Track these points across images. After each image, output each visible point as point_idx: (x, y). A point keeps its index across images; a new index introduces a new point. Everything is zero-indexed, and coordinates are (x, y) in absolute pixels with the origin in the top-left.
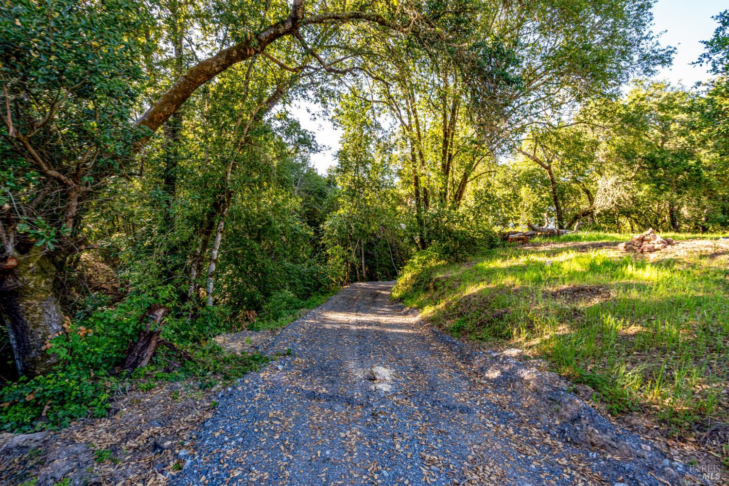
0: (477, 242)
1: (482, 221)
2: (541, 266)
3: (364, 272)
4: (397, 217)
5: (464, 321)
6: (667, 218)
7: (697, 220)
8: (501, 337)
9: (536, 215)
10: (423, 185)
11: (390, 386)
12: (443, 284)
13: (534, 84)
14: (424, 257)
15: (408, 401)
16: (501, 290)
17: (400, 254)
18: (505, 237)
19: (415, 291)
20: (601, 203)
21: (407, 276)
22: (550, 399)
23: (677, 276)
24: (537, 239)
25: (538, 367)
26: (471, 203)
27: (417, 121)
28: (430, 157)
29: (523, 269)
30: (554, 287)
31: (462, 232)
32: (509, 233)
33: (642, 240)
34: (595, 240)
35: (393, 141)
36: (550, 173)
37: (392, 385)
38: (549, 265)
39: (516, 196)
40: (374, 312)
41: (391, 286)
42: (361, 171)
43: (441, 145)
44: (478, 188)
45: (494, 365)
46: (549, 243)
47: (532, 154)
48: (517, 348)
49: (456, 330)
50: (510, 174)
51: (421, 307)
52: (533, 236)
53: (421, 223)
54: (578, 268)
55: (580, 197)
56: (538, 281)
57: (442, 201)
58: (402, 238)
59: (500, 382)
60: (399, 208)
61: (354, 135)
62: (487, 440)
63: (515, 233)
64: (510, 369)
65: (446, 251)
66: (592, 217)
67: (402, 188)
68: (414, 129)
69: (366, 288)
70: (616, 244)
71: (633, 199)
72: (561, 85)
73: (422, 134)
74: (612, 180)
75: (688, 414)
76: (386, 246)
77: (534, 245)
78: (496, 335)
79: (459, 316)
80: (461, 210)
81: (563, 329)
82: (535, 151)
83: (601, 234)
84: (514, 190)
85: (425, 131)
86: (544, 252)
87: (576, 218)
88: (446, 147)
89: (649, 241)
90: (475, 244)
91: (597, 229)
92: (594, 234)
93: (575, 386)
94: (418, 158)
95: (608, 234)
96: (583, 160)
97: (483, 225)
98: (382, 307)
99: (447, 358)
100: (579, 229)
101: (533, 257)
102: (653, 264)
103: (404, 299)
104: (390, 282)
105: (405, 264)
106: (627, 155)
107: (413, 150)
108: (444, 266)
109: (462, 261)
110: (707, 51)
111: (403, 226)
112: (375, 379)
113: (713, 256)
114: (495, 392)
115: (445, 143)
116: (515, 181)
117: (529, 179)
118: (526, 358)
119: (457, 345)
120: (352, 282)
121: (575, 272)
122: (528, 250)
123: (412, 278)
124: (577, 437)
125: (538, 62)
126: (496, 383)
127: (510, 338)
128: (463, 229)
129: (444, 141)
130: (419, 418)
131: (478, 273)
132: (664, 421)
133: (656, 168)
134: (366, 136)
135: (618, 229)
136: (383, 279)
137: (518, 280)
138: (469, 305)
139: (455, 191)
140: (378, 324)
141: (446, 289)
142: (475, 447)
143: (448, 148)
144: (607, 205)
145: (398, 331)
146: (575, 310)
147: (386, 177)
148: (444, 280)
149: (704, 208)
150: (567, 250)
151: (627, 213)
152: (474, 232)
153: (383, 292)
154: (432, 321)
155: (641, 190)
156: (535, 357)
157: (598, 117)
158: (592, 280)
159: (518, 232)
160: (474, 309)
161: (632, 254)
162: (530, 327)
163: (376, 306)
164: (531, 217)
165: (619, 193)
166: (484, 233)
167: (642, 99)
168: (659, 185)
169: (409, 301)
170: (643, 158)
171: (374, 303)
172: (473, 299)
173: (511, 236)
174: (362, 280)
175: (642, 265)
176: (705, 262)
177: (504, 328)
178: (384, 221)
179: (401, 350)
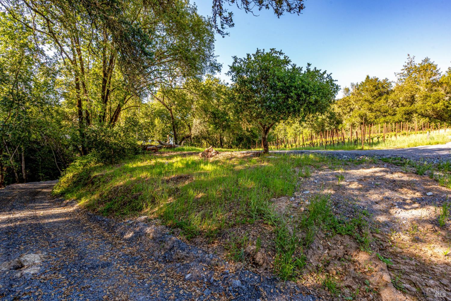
0: (126, 151)
1: (129, 137)
2: (162, 165)
3: (24, 175)
4: (62, 129)
5: (113, 204)
6: (219, 141)
7: (229, 143)
8: (136, 210)
9: (164, 136)
10: (84, 108)
11: (39, 268)
12: (99, 179)
13: (163, 60)
14: (85, 161)
15: (57, 274)
16: (139, 180)
17: (64, 159)
18: (145, 148)
19: (75, 187)
20: (194, 132)
21: (70, 175)
22: (160, 241)
23: (218, 168)
24: (163, 150)
25: (156, 224)
26: (122, 125)
27: (81, 59)
28: (92, 88)
29: (153, 167)
30: (168, 176)
31: (115, 144)
32: (147, 146)
33: (208, 151)
34: (190, 151)
35: (57, 68)
36: (171, 113)
37: (41, 266)
38: (166, 165)
39: (152, 123)
40: (32, 208)
41: (53, 184)
42: (21, 86)
43: (101, 81)
44: (129, 116)
45: (130, 229)
46: (169, 152)
47: (162, 100)
48: (145, 215)
49: (106, 211)
50: (150, 110)
51: (79, 198)
52: (161, 148)
53: (83, 135)
54: (180, 165)
55: (185, 128)
56: (160, 174)
57: (100, 121)
58: (67, 147)
59: (133, 239)
60: (63, 123)
61: (12, 53)
62: (119, 280)
63: (151, 145)
64: (140, 229)
65: (103, 156)
66: (191, 139)
67: (68, 107)
68: (79, 64)
69: (24, 189)
70: (198, 153)
71: (207, 131)
72: (177, 66)
73: (86, 70)
74: (198, 121)
75: (216, 230)
76: (50, 152)
77: (161, 153)
78: (133, 210)
79: (109, 201)
80: (116, 129)
81: (171, 199)
82: (163, 99)
83: (194, 148)
84: (151, 120)
85: (88, 68)
86: (165, 157)
87: (183, 139)
88: (105, 84)
89: (211, 152)
90: (124, 152)
91: (192, 145)
92: (191, 148)
93: (173, 230)
94: (81, 86)
95: (197, 148)
96: (186, 108)
97: (131, 140)
98: (41, 202)
99: (97, 231)
100: (184, 145)
101: (160, 160)
102: (210, 163)
103: (65, 193)
104: (53, 182)
105: (68, 166)
106: (205, 109)
107: (77, 79)
108: (101, 167)
109: (115, 163)
110: (230, 70)
111: (69, 137)
112: (22, 266)
113: (231, 159)
114: (129, 247)
115: (105, 81)
116: (152, 114)
117: (160, 114)
118: (150, 220)
119: (106, 221)
120: (8, 184)
121: (179, 168)
122: (157, 156)
123: (73, 176)
124: (172, 258)
125: (165, 49)
126: (131, 240)
127: (141, 210)
128: (116, 142)
129: (104, 79)
130: (65, 285)
131: (125, 171)
132: (208, 236)
133: (215, 118)
134: (27, 57)
135: (201, 146)
136: (46, 180)
137: (149, 174)
138: (116, 193)
139: (112, 115)
140: (35, 218)
141: (101, 183)
142: (110, 288)
143: (107, 85)
144: (197, 133)
145: (55, 220)
146: (177, 188)
147: (52, 96)
148: (100, 177)
149: (231, 138)
150: (176, 156)
151: (205, 138)
152: (124, 144)
153: (45, 190)
154: (88, 207)
155: (210, 127)
156: (155, 219)
157: (193, 88)
158: (186, 172)
159: (153, 145)
160: (120, 194)
161: (203, 158)
162: (153, 202)
163: (35, 202)
164: (161, 137)
165: (201, 128)
166: (130, 145)
167: (210, 84)
168: (216, 126)
169: (69, 195)
170: (211, 112)
171: (33, 200)
172: (120, 188)
173: (149, 147)
174: (22, 181)
175: (206, 164)
176: (228, 161)
177: (138, 204)
178: (48, 132)
179: (55, 235)
